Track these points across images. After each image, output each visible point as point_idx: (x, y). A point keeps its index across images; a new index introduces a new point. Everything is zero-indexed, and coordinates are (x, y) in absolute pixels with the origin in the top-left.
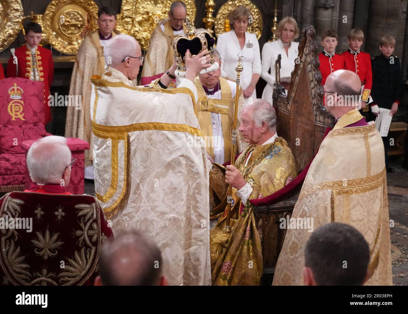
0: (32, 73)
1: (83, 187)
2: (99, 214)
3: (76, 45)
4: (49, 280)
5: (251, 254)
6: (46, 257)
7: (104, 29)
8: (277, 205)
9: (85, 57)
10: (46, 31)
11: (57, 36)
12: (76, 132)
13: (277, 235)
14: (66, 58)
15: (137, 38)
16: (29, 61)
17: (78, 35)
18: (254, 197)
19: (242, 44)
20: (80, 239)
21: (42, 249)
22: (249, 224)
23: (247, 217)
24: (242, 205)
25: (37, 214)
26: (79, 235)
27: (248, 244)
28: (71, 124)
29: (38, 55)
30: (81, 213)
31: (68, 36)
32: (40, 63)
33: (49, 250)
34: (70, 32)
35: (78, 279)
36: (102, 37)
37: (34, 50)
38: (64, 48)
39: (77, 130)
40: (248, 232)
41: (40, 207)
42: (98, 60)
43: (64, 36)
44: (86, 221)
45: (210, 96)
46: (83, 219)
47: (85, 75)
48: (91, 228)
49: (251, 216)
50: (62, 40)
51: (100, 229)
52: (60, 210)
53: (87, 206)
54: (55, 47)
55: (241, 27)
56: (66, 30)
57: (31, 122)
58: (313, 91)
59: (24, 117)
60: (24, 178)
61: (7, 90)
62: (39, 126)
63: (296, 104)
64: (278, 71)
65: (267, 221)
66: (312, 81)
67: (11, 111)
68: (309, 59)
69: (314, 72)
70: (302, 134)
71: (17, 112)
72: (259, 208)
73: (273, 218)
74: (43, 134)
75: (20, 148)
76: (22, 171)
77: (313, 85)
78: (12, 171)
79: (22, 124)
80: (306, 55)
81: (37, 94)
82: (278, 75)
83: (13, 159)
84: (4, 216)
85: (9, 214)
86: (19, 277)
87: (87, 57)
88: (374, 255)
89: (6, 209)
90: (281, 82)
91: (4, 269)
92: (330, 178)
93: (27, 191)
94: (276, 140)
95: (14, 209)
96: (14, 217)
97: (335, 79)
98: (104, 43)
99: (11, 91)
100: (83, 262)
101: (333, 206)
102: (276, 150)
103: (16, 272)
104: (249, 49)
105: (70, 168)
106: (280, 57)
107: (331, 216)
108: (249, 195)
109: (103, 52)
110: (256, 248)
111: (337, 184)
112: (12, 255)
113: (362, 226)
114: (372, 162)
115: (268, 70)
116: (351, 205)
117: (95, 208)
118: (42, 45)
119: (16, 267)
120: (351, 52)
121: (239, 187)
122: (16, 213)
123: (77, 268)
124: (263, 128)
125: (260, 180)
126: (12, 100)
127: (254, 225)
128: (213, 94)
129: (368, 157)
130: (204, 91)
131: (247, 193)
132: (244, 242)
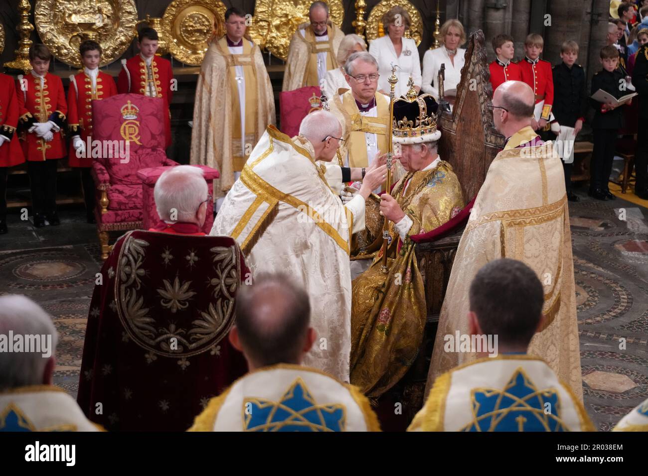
0: (147, 88)
2: (240, 259)
3: (201, 54)
4: (178, 337)
5: (413, 300)
6: (174, 310)
7: (234, 33)
8: (441, 242)
9: (212, 68)
10: (165, 37)
11: (178, 44)
12: (204, 157)
14: (190, 69)
15: (274, 45)
16: (144, 74)
18: (414, 232)
19: (399, 51)
20: (215, 289)
21: (170, 300)
22: (410, 264)
23: (406, 256)
25: (165, 258)
26: (216, 284)
27: (409, 288)
28: (197, 149)
29: (154, 67)
30: (217, 258)
31: (192, 43)
32: (157, 76)
33: (179, 301)
34: (194, 39)
35: (212, 336)
36: (231, 44)
37: (150, 61)
38: (187, 58)
39: (206, 155)
40: (408, 274)
41: (169, 250)
42: (227, 70)
43: (187, 44)
44: (223, 267)
45: (364, 113)
46: (220, 265)
47: (213, 89)
48: (229, 276)
49: (411, 255)
50: (184, 49)
51: (240, 277)
52: (193, 254)
53: (226, 249)
54: (177, 57)
55: (397, 31)
56: (189, 36)
57: (148, 146)
58: (483, 106)
59: (140, 141)
60: (141, 213)
61: (119, 109)
62: (158, 152)
63: (463, 122)
64: (441, 83)
65: (430, 260)
66: (482, 94)
67: (125, 133)
68: (477, 69)
69: (483, 85)
70: (471, 157)
71: (131, 134)
72: (421, 245)
73: (437, 257)
74: (164, 160)
75: (136, 178)
76: (139, 206)
77: (482, 100)
78: (127, 205)
79: (138, 149)
80: (474, 64)
81: (155, 113)
82: (441, 88)
83: (128, 191)
84: (124, 260)
85: (131, 258)
86: (142, 333)
87: (214, 68)
88: (554, 298)
89: (126, 251)
90: (445, 95)
91: (123, 323)
92: (499, 208)
93: (152, 230)
94: (439, 165)
95: (137, 252)
96: (136, 261)
97: (504, 91)
98: (234, 50)
99: (124, 110)
100: (219, 316)
101: (503, 239)
102: (439, 176)
103: (138, 327)
104: (407, 57)
105: (205, 206)
106: (443, 66)
107: (502, 251)
108: (408, 229)
109: (233, 61)
110: (419, 293)
111: (508, 214)
112: (133, 307)
113: (538, 263)
114: (549, 188)
115: (431, 82)
116: (525, 240)
117: (234, 251)
118: (159, 55)
119: (138, 321)
120: (529, 61)
121: (397, 220)
122: (139, 257)
123: (212, 323)
124: (423, 152)
125: (421, 213)
126: (125, 120)
127: (416, 265)
128: (368, 111)
129: (543, 183)
130: (357, 107)
131: (405, 227)
132: (404, 286)
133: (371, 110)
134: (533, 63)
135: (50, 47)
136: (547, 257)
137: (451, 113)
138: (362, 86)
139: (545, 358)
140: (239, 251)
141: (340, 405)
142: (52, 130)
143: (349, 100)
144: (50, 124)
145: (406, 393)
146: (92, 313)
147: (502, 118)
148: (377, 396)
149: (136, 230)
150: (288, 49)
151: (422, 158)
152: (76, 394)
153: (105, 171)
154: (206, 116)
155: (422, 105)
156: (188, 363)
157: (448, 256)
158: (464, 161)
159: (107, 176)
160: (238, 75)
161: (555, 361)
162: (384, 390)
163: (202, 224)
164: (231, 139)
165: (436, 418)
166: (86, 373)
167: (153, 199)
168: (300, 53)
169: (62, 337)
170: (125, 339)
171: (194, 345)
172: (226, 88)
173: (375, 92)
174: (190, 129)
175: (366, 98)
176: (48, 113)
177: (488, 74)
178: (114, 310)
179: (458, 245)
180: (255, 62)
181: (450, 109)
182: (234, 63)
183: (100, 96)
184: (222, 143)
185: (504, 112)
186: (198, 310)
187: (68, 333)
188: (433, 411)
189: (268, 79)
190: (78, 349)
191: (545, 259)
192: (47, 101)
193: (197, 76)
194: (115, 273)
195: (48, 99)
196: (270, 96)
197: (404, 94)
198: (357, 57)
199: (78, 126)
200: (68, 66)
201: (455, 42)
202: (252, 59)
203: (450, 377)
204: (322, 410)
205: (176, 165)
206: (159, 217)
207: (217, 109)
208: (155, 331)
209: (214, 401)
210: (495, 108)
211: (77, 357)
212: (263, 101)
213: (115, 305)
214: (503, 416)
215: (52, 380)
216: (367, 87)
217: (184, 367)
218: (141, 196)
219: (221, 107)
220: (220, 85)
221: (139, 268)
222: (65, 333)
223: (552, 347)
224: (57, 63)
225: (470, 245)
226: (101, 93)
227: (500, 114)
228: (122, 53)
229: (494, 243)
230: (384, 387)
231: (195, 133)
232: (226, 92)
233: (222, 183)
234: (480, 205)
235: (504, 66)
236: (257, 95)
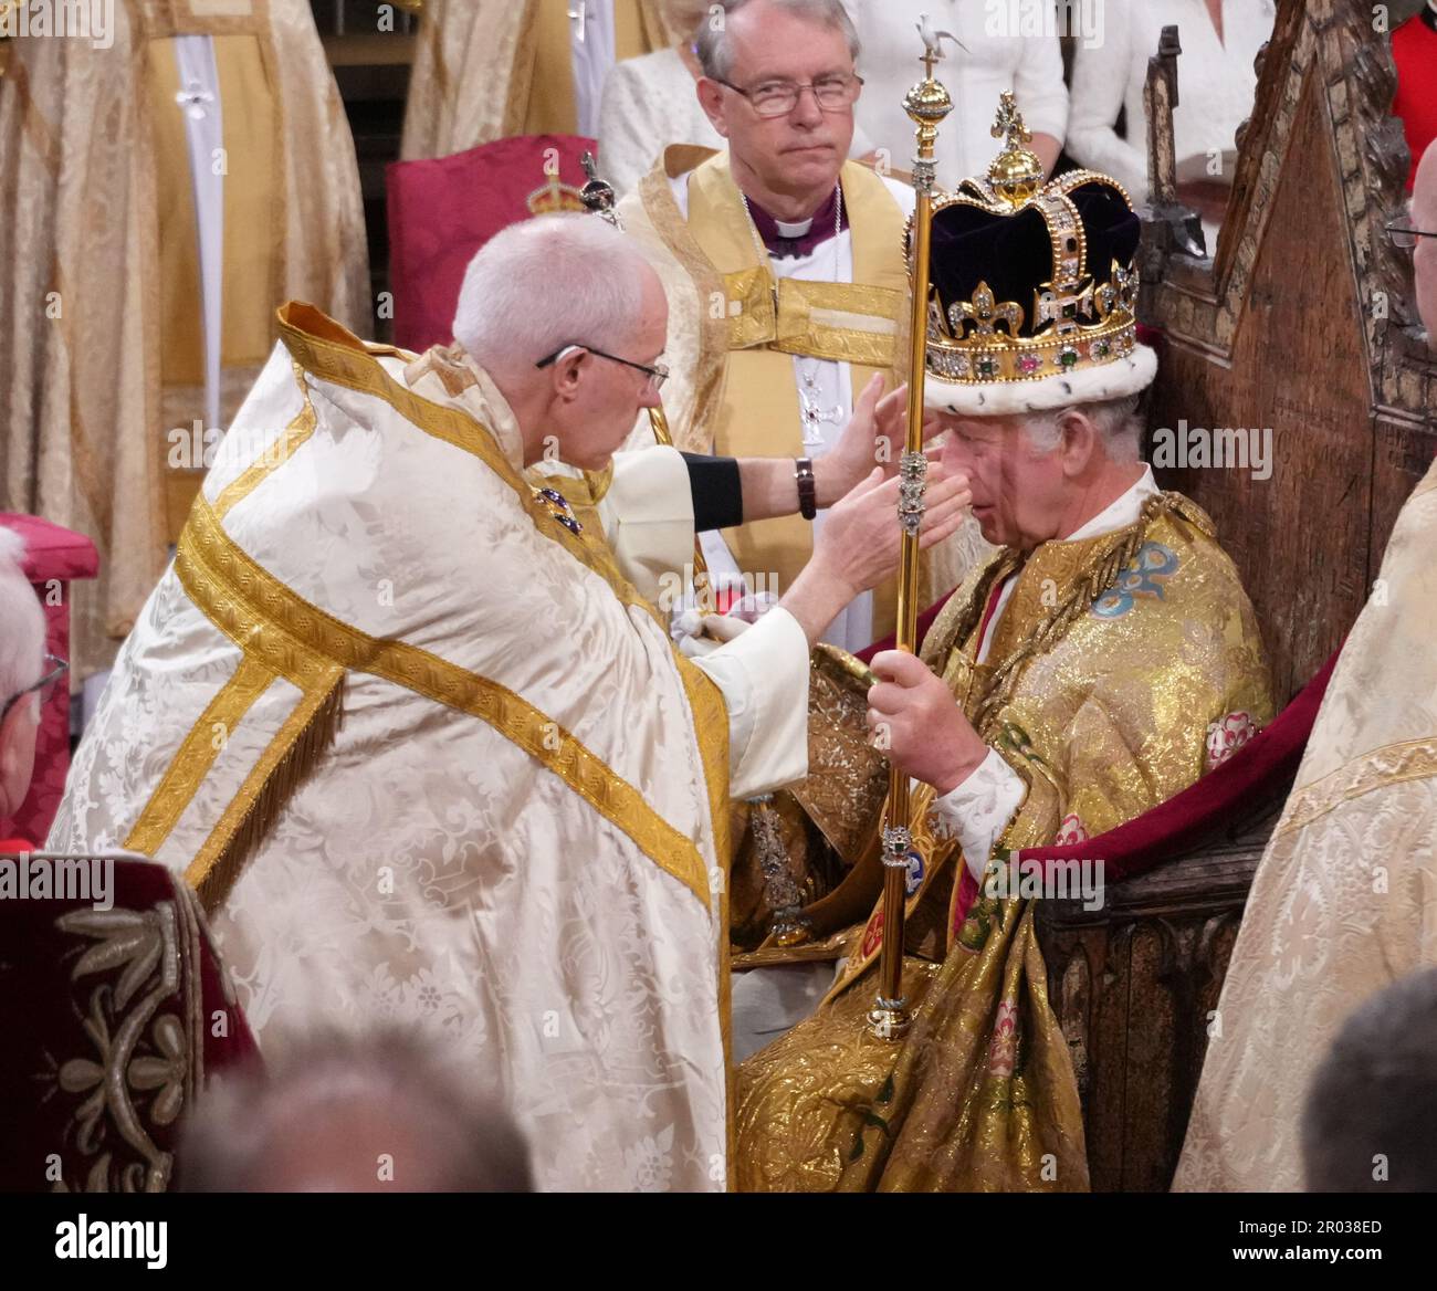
8: (1159, 882)
13: (1167, 1051)
18: (1033, 834)
20: (81, 1112)
22: (1011, 989)
23: (993, 947)
26: (84, 1088)
27: (1009, 1105)
30: (91, 961)
39: (35, 465)
40: (1005, 1036)
42: (138, 58)
44: (119, 1008)
45: (789, 261)
46: (104, 997)
47: (67, 151)
48: (148, 1046)
49: (1018, 946)
51: (200, 1052)
53: (129, 918)
58: (1362, 231)
63: (1268, 307)
64: (1161, 122)
65: (1109, 969)
66: (1356, 174)
68: (1333, 53)
69: (1362, 127)
70: (1305, 473)
73: (1142, 955)
77: (1357, 198)
82: (1163, 143)
90: (1180, 179)
94: (1148, 512)
102: (1149, 565)
106: (1170, 40)
108: (1003, 822)
109: (164, 14)
110: (1054, 1127)
115: (1111, 115)
117: (169, 929)
121: (950, 773)
124: (1075, 451)
125: (1062, 740)
127: (1041, 993)
128: (808, 253)
130: (756, 234)
131: (989, 810)
132: (986, 1091)
133: (821, 249)
137: (1208, 264)
138: (781, 135)
140: (195, 927)
143: (716, 199)
151: (1068, 478)
154: (37, 280)
155: (1064, 226)
157: (1196, 946)
160: (188, 80)
164: (156, 387)
172: (131, 142)
173: (840, 161)
175: (799, 190)
177: (1384, 77)
179: (1245, 896)
180: (273, 19)
181: (1202, 245)
182: (169, 22)
184: (110, 407)
189: (331, 103)
196: (342, 181)
197: (976, 174)
202: (255, 6)
207: (89, 247)
210: (1420, 239)
212: (309, 204)
216: (804, 139)
219: (110, 235)
220: (103, 129)
225: (1304, 898)
232: (133, 159)
233: (112, 600)
236: (279, 175)
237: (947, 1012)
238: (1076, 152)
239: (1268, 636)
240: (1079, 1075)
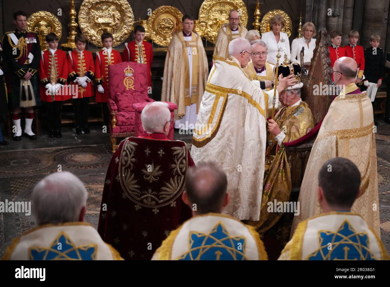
0: (139, 59)
1: (173, 134)
2: (187, 153)
3: (169, 40)
4: (153, 196)
5: (284, 179)
6: (151, 181)
7: (187, 29)
8: (301, 147)
9: (174, 48)
10: (149, 31)
11: (156, 35)
12: (169, 97)
13: (301, 167)
14: (163, 49)
15: (209, 36)
16: (137, 51)
17: (170, 33)
18: (286, 141)
19: (278, 39)
20: (174, 170)
21: (149, 176)
22: (283, 159)
23: (281, 154)
24: (278, 146)
25: (146, 153)
26: (174, 167)
27: (282, 172)
28: (165, 93)
29: (143, 47)
30: (175, 153)
31: (163, 34)
32: (144, 52)
33: (154, 177)
34: (165, 32)
35: (172, 196)
36: (185, 35)
37: (140, 44)
38: (161, 42)
39: (170, 96)
40: (282, 164)
41: (148, 148)
42: (183, 50)
43: (161, 35)
44: (178, 158)
45: (259, 73)
46: (176, 157)
47: (174, 60)
48: (182, 163)
49: (284, 154)
50: (159, 37)
51: (188, 164)
52: (162, 150)
53: (180, 148)
54: (155, 42)
55: (277, 28)
56: (162, 30)
57: (139, 91)
58: (325, 71)
59: (134, 88)
60: (134, 128)
61: (123, 70)
62: (144, 94)
63: (314, 80)
64: (302, 58)
65: (294, 157)
66: (325, 64)
67: (126, 83)
68: (322, 50)
69: (326, 59)
70: (318, 99)
71: (130, 84)
72: (289, 148)
73: (298, 155)
74: (147, 99)
75: (132, 109)
76: (133, 124)
77: (325, 67)
78: (126, 123)
79: (133, 93)
80: (321, 47)
81: (143, 72)
83: (127, 115)
84: (124, 153)
85: (128, 152)
86: (133, 194)
87: (175, 48)
88: (365, 179)
89: (125, 148)
90: (304, 65)
91: (123, 188)
92: (335, 128)
93: (140, 137)
94: (301, 104)
95: (131, 149)
96: (130, 154)
97: (340, 63)
98: (187, 39)
99: (126, 71)
100: (176, 185)
101: (337, 146)
102: (301, 110)
103: (131, 190)
104: (282, 43)
105: (169, 123)
106: (303, 48)
107: (336, 153)
108: (283, 139)
109: (186, 44)
110: (287, 175)
111: (340, 132)
112: (128, 179)
113: (357, 160)
114: (364, 118)
116: (350, 146)
117: (184, 149)
118: (145, 40)
119: (131, 187)
120: (351, 46)
121: (277, 134)
122: (132, 152)
123: (171, 189)
124: (293, 95)
125: (290, 130)
126: (127, 76)
127: (286, 159)
128: (261, 73)
129: (361, 115)
130: (255, 70)
131: (281, 138)
132: (280, 171)
133: (263, 72)
134: (353, 47)
135: (86, 36)
136: (362, 157)
137: (307, 75)
138: (258, 59)
139: (359, 213)
140: (187, 149)
141: (243, 237)
142: (86, 81)
144: (86, 78)
145: (279, 231)
146: (107, 182)
147: (338, 78)
148: (263, 232)
149: (131, 137)
150: (216, 38)
151: (292, 99)
152: (97, 226)
153: (115, 104)
154: (171, 75)
155: (291, 69)
156: (158, 211)
157: (304, 154)
158: (314, 102)
159: (116, 107)
160: (189, 52)
161: (365, 215)
162: (267, 229)
163: (167, 134)
164: (184, 87)
165: (298, 246)
166: (103, 215)
167: (141, 120)
168: (223, 40)
169: (90, 195)
170: (124, 196)
171: (161, 201)
172: (182, 59)
173: (265, 62)
174: (162, 81)
175: (260, 65)
176: (85, 72)
177: (328, 53)
178: (118, 180)
180: (198, 45)
181: (306, 72)
182: (187, 46)
183: (112, 63)
184: (179, 89)
185: (339, 74)
186: (164, 182)
187: (93, 193)
188: (296, 242)
189: (205, 55)
190: (99, 202)
191: (361, 157)
192: (84, 65)
193: (166, 52)
194: (119, 160)
195: (84, 64)
196: (206, 64)
198: (255, 43)
199: (100, 80)
200: (96, 46)
201: (310, 35)
202: (196, 44)
203: (307, 223)
204: (233, 239)
205: (154, 101)
206: (143, 130)
207: (177, 71)
208: (140, 192)
209: (173, 232)
210: (334, 72)
211: (98, 206)
212: (202, 67)
213: (118, 178)
214: (336, 246)
215: (84, 219)
216: (261, 59)
217: (156, 213)
218: (134, 118)
219: (179, 70)
220: (179, 58)
221: (132, 157)
222: (92, 193)
223: (364, 207)
224: (89, 44)
225: (318, 149)
226: (113, 61)
227: (337, 75)
228: (125, 39)
229: (332, 148)
230: (267, 227)
231: (164, 84)
232: (182, 61)
233: (179, 112)
234: (325, 127)
235: (336, 48)
236: (199, 63)
237: (276, 161)
238: (292, 61)
239: (314, 118)
240: (290, 169)
